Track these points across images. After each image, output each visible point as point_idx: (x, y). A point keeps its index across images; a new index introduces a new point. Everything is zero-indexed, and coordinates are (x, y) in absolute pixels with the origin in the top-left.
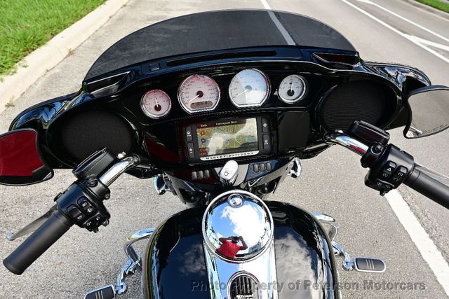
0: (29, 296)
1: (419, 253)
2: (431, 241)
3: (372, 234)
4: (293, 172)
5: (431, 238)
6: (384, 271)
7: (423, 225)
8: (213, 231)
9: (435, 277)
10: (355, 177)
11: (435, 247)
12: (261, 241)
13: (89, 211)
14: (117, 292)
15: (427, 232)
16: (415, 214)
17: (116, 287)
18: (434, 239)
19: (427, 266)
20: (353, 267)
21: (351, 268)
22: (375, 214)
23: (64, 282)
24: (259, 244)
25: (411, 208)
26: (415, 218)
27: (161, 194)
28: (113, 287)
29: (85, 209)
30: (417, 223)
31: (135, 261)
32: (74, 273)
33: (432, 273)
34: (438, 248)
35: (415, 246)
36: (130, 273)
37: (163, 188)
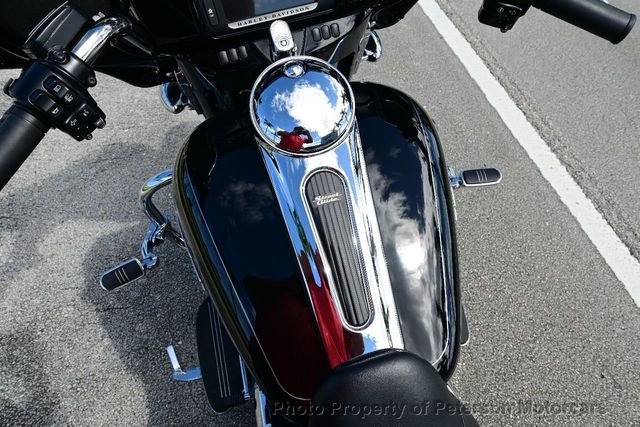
0: (18, 302)
1: (539, 171)
2: (554, 155)
3: (480, 158)
4: (369, 53)
5: (554, 151)
6: (499, 181)
7: (543, 137)
8: (269, 125)
9: (558, 197)
10: (453, 85)
11: (558, 162)
12: (337, 128)
13: (69, 99)
14: (145, 266)
15: (549, 144)
16: (532, 124)
17: (141, 261)
18: (557, 153)
19: (549, 185)
20: (461, 184)
21: (458, 185)
22: (481, 130)
23: (65, 278)
24: (334, 132)
25: (527, 118)
26: (533, 129)
27: (178, 111)
28: (139, 262)
29: (61, 96)
30: (535, 135)
31: (161, 224)
32: (76, 265)
33: (555, 193)
34: (562, 161)
35: (533, 163)
36: (158, 242)
37: (179, 102)
